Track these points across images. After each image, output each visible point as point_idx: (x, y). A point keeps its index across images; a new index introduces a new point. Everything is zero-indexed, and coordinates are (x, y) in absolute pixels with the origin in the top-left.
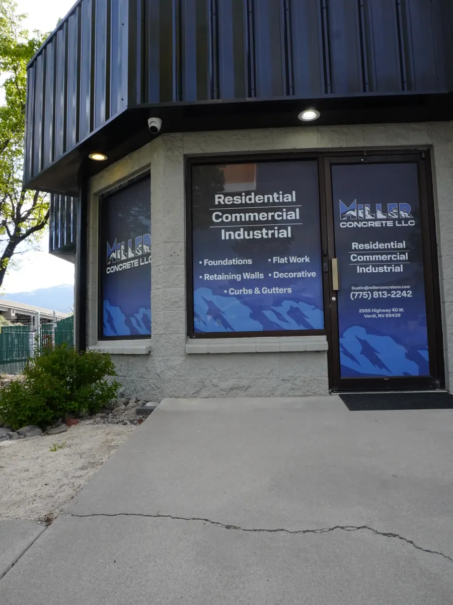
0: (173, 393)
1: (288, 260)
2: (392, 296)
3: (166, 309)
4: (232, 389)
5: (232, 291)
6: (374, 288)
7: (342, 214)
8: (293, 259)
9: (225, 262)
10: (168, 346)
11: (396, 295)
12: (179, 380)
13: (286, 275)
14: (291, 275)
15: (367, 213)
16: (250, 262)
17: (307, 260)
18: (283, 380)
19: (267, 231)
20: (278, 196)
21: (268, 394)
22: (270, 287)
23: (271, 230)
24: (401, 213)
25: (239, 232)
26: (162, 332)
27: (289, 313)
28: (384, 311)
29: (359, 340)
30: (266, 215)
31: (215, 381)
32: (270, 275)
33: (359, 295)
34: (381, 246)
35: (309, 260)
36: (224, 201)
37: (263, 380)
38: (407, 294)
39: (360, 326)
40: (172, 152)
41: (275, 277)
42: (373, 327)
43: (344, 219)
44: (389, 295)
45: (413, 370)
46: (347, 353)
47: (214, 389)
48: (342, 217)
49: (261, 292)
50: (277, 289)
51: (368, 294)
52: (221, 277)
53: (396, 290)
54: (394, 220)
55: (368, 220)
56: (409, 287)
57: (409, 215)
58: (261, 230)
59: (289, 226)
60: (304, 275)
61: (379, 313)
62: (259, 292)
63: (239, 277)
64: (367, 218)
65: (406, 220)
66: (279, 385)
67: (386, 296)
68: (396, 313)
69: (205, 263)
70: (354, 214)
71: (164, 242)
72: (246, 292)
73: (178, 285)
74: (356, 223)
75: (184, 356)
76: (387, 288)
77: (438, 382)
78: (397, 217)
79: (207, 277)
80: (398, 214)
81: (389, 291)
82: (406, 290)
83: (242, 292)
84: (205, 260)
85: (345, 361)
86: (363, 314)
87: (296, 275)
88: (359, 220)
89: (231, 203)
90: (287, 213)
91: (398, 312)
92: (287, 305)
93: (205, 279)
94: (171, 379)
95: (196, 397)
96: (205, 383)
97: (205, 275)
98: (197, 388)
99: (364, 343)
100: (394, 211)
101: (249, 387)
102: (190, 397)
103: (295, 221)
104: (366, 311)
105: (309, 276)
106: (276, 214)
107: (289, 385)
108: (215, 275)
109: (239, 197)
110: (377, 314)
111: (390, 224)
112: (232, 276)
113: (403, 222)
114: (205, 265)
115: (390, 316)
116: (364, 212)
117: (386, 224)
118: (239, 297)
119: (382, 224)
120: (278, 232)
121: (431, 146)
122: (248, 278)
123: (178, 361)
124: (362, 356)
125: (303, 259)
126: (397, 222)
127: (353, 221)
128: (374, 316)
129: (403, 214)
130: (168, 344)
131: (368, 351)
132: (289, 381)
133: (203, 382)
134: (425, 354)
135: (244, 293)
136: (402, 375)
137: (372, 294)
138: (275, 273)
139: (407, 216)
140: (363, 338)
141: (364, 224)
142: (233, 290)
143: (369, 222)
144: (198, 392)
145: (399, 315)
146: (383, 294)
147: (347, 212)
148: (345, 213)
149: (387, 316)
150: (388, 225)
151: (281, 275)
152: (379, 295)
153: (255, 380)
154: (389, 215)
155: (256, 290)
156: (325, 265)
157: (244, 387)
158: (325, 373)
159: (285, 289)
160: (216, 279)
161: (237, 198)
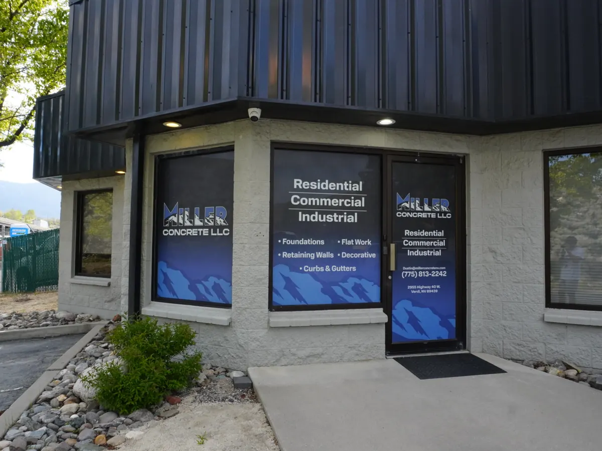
0: (256, 362)
1: (354, 242)
2: (432, 275)
3: (251, 286)
4: (308, 357)
5: (306, 268)
6: (420, 268)
7: (398, 206)
8: (358, 242)
9: (301, 242)
10: (252, 319)
11: (435, 274)
12: (262, 350)
13: (352, 256)
14: (356, 256)
15: (417, 205)
16: (322, 242)
17: (369, 243)
18: (349, 347)
19: (337, 216)
20: (348, 184)
21: (337, 360)
22: (338, 266)
23: (341, 215)
24: (442, 207)
25: (314, 215)
26: (246, 306)
27: (353, 288)
28: (426, 287)
29: (407, 311)
30: (337, 201)
31: (294, 350)
32: (339, 255)
33: (408, 274)
34: (426, 234)
35: (371, 243)
36: (302, 185)
37: (334, 348)
38: (443, 273)
39: (407, 299)
40: (261, 137)
41: (343, 257)
42: (417, 301)
43: (400, 209)
44: (430, 274)
45: (444, 335)
46: (398, 323)
47: (293, 357)
48: (399, 208)
49: (331, 269)
50: (344, 267)
51: (415, 273)
52: (297, 256)
53: (435, 270)
54: (437, 212)
55: (418, 212)
56: (444, 268)
57: (447, 209)
58: (333, 215)
59: (356, 212)
60: (367, 255)
61: (422, 289)
62: (329, 270)
63: (313, 255)
64: (417, 209)
65: (445, 213)
66: (346, 352)
67: (428, 276)
68: (434, 289)
69: (284, 242)
70: (408, 205)
71: (250, 223)
72: (318, 269)
73: (263, 263)
74: (408, 213)
75: (267, 329)
76: (428, 268)
77: (461, 344)
78: (438, 210)
79: (285, 255)
80: (440, 207)
81: (430, 271)
82: (443, 270)
83: (315, 269)
84: (284, 239)
85: (395, 329)
86: (410, 290)
87: (360, 256)
88: (411, 211)
89: (308, 187)
90: (354, 201)
91: (436, 289)
92: (352, 281)
93: (283, 257)
94: (255, 350)
95: (276, 365)
96: (285, 353)
97: (284, 253)
98: (278, 357)
99: (410, 314)
100: (437, 205)
101: (323, 354)
102: (271, 365)
103: (361, 208)
104: (414, 287)
105: (370, 257)
106: (346, 200)
107: (355, 351)
108: (293, 254)
109: (315, 183)
110: (421, 290)
111: (433, 216)
112: (307, 254)
113: (443, 214)
114: (284, 243)
115: (430, 291)
116: (415, 204)
117: (431, 215)
118: (313, 274)
119: (428, 215)
120: (347, 217)
121: (468, 155)
122: (321, 257)
123: (262, 333)
124: (409, 324)
125: (366, 242)
126: (438, 214)
127: (407, 212)
128: (419, 292)
129: (444, 209)
130: (252, 318)
131: (413, 321)
132: (354, 348)
133: (283, 352)
134: (453, 322)
135: (317, 270)
136: (437, 339)
137: (418, 274)
138: (343, 253)
139: (446, 210)
140: (409, 310)
141: (415, 215)
142: (308, 267)
143: (419, 213)
144: (278, 361)
145: (437, 291)
146: (426, 274)
147: (402, 203)
148: (401, 204)
149: (428, 291)
150: (432, 217)
151: (348, 255)
152: (423, 274)
153: (327, 349)
154: (433, 208)
155: (327, 268)
156: (385, 248)
157: (318, 354)
158: (383, 340)
159: (351, 268)
160: (293, 257)
161: (313, 184)
